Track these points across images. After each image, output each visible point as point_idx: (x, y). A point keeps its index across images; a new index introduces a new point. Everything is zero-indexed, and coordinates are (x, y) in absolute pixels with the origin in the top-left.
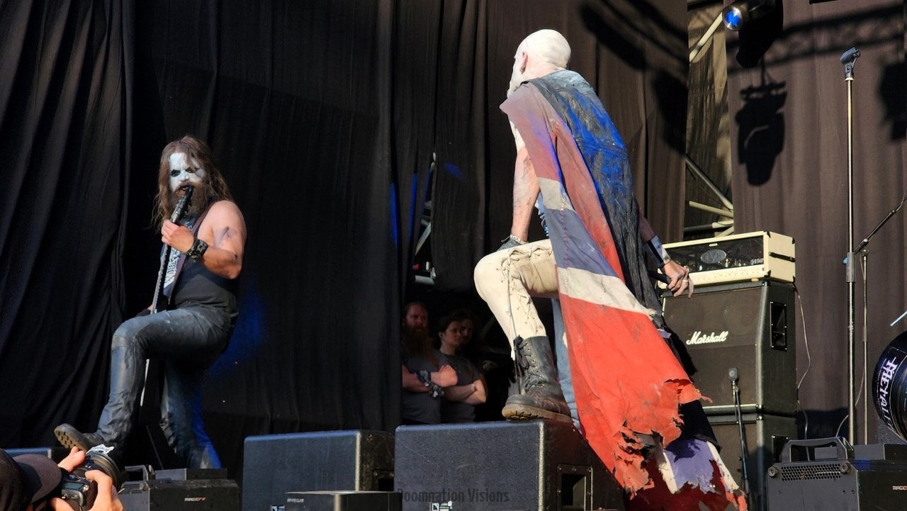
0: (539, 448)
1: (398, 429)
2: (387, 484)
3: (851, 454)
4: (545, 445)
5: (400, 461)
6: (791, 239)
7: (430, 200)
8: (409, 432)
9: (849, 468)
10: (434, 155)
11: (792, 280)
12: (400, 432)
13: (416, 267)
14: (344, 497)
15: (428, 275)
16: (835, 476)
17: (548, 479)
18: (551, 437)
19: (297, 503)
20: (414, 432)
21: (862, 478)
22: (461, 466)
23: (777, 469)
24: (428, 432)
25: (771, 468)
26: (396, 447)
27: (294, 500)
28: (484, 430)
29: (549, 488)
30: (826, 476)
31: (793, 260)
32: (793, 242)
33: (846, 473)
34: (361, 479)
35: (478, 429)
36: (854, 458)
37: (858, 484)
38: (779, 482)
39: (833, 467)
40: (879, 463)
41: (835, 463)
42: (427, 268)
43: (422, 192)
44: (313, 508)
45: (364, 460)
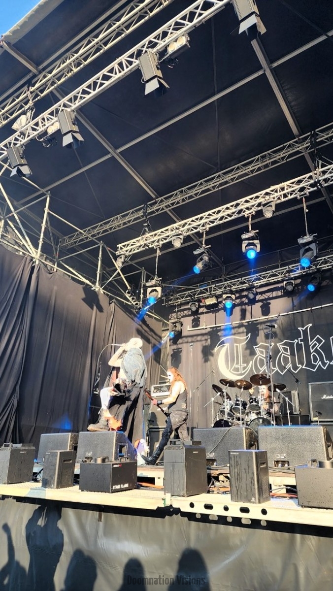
0: (114, 438)
1: (80, 433)
2: (75, 448)
4: (116, 438)
5: (80, 441)
9: (183, 447)
14: (60, 452)
17: (116, 445)
18: (118, 435)
20: (84, 433)
21: (185, 449)
22: (95, 443)
26: (79, 437)
27: (47, 453)
29: (116, 449)
33: (182, 449)
34: (70, 446)
36: (184, 445)
37: (185, 451)
39: (179, 447)
40: (190, 446)
41: (180, 445)
42: (97, 390)
44: (52, 456)
45: (71, 441)
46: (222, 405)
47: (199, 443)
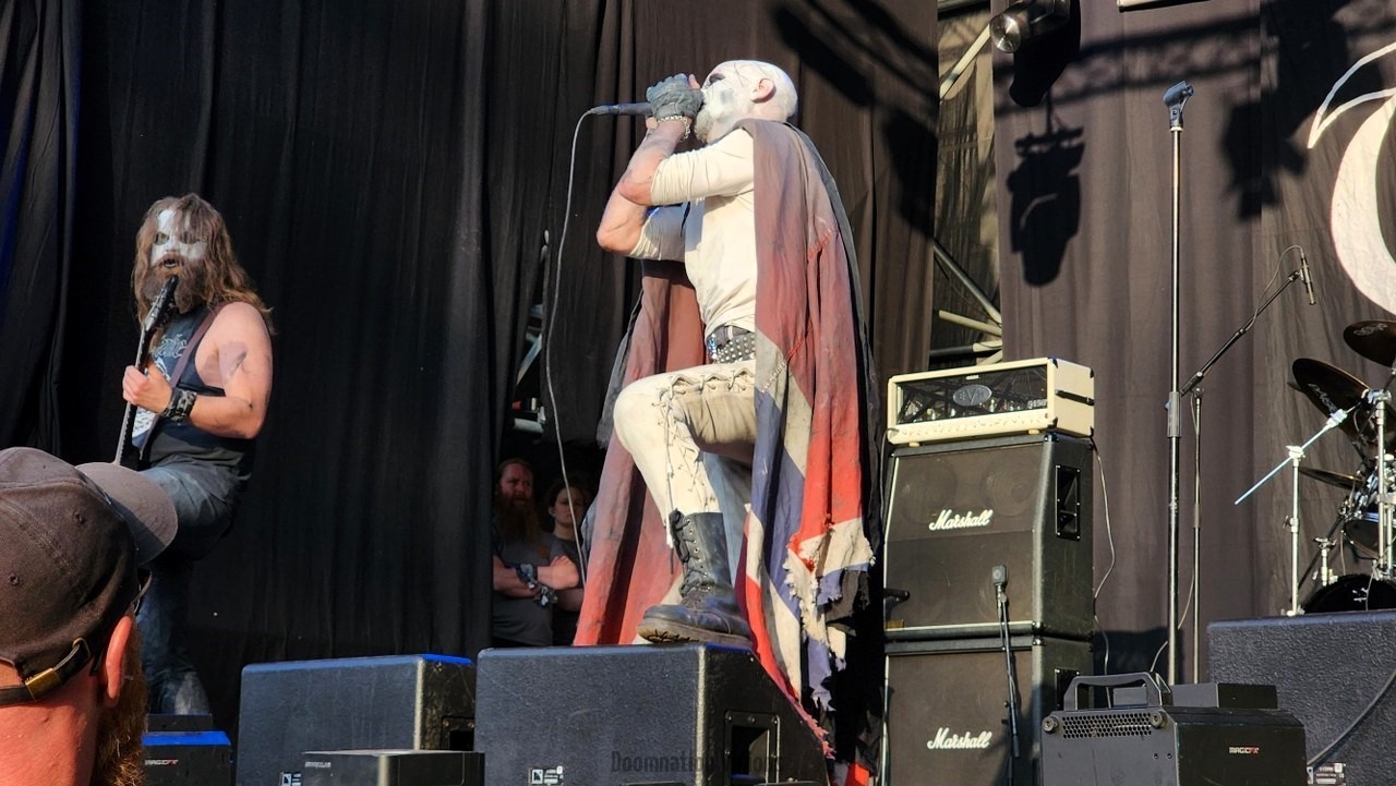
0: (697, 686)
1: (482, 654)
2: (463, 739)
3: (1167, 699)
4: (707, 682)
5: (482, 704)
6: (1088, 370)
7: (541, 303)
8: (498, 659)
9: (1165, 719)
10: (547, 233)
11: (1089, 434)
12: (485, 658)
13: (516, 405)
14: (393, 760)
15: (534, 417)
16: (1143, 732)
17: (711, 734)
18: (717, 669)
19: (320, 770)
20: (506, 658)
21: (1182, 734)
22: (578, 712)
23: (1055, 720)
24: (527, 658)
25: (1047, 719)
26: (479, 682)
27: (316, 765)
28: (614, 657)
29: (712, 748)
30: (1131, 732)
31: (1091, 403)
32: (1092, 375)
33: (1159, 727)
34: (424, 732)
35: (604, 656)
36: (1172, 703)
37: (1177, 745)
38: (1058, 742)
39: (1139, 719)
40: (1209, 712)
41: (1143, 711)
42: (533, 408)
43: (527, 290)
44: (345, 778)
45: (426, 701)
46: (1361, 486)
47: (1267, 694)
